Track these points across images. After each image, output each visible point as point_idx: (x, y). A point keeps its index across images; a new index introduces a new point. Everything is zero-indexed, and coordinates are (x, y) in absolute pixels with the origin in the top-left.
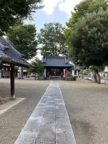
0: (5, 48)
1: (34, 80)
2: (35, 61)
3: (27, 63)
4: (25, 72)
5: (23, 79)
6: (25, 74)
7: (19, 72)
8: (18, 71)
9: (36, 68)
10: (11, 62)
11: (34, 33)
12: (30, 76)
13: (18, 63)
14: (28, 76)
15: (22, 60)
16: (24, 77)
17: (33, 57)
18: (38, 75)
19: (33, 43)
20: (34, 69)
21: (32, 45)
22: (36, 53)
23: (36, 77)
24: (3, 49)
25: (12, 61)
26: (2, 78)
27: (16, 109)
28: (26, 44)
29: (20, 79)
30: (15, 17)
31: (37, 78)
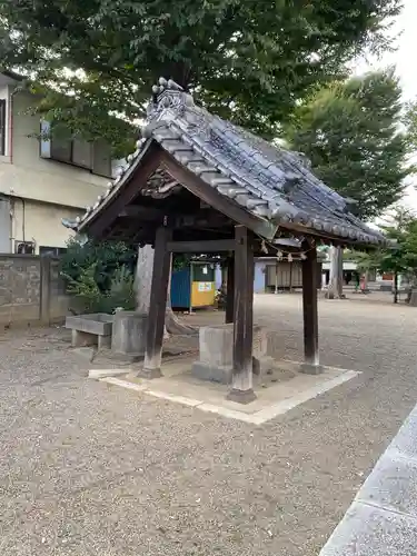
0: (287, 180)
1: (388, 303)
2: (396, 225)
3: (367, 231)
4: (349, 272)
5: (343, 297)
6: (348, 277)
7: (327, 272)
8: (325, 266)
9: (398, 254)
10: (306, 231)
11: (389, 105)
12: (370, 286)
13: (332, 234)
14: (362, 285)
15: (347, 219)
16: (348, 289)
17: (385, 206)
18: (405, 285)
19: (386, 149)
20: (389, 256)
21: (382, 158)
22: (399, 190)
23: (396, 293)
24: (279, 186)
25: (312, 228)
26: (266, 291)
27: (326, 408)
28: (357, 157)
29: (331, 297)
30: (314, 57)
31: (405, 296)
